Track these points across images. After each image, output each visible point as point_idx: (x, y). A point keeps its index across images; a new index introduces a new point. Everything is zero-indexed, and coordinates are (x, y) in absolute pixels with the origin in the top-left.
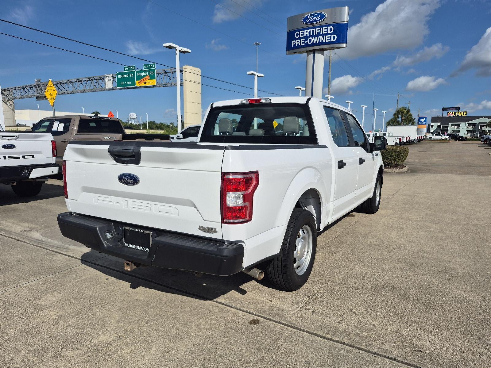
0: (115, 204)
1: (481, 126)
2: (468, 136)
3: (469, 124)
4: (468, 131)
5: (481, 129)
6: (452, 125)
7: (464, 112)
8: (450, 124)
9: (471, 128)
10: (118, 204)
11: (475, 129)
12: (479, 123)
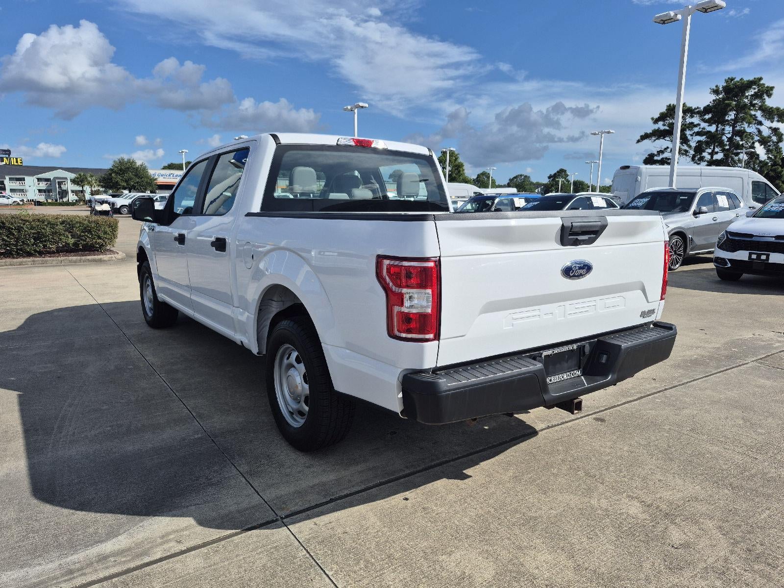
0: (544, 317)
1: (60, 183)
2: (42, 198)
3: (39, 180)
4: (40, 191)
5: (60, 187)
6: (11, 179)
7: (17, 159)
8: (7, 178)
9: (43, 186)
10: (550, 316)
11: (50, 188)
12: (55, 178)
